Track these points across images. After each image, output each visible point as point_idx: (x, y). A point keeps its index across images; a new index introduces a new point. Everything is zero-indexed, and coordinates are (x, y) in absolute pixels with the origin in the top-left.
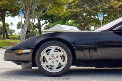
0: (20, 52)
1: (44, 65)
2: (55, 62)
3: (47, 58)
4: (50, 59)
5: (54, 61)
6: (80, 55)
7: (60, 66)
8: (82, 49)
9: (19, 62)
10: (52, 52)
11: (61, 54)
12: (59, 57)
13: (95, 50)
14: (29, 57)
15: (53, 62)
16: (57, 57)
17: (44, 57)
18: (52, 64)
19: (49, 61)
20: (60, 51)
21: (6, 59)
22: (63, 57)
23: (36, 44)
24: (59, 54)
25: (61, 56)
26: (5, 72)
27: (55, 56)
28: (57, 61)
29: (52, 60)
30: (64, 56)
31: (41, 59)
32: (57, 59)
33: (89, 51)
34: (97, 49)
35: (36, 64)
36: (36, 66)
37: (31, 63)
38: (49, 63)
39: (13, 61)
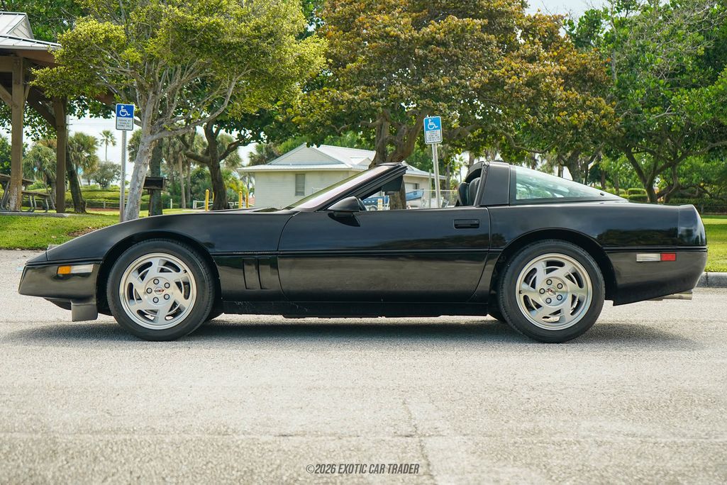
0: (63, 270)
1: (130, 309)
2: (162, 300)
3: (140, 288)
4: (148, 291)
5: (160, 296)
6: (230, 279)
7: (176, 310)
8: (238, 263)
9: (63, 301)
10: (153, 272)
11: (180, 276)
12: (173, 285)
13: (274, 266)
14: (90, 286)
15: (156, 300)
16: (167, 285)
17: (131, 286)
18: (154, 307)
19: (145, 297)
20: (178, 270)
21: (25, 291)
22: (184, 286)
23: (108, 249)
24: (173, 277)
25: (178, 284)
26: (28, 331)
27: (162, 283)
28: (167, 297)
29: (155, 294)
30: (187, 284)
31: (121, 291)
32: (167, 291)
33: (258, 269)
34: (280, 261)
35: (107, 304)
36: (108, 312)
37: (94, 302)
38: (146, 304)
39: (47, 296)
